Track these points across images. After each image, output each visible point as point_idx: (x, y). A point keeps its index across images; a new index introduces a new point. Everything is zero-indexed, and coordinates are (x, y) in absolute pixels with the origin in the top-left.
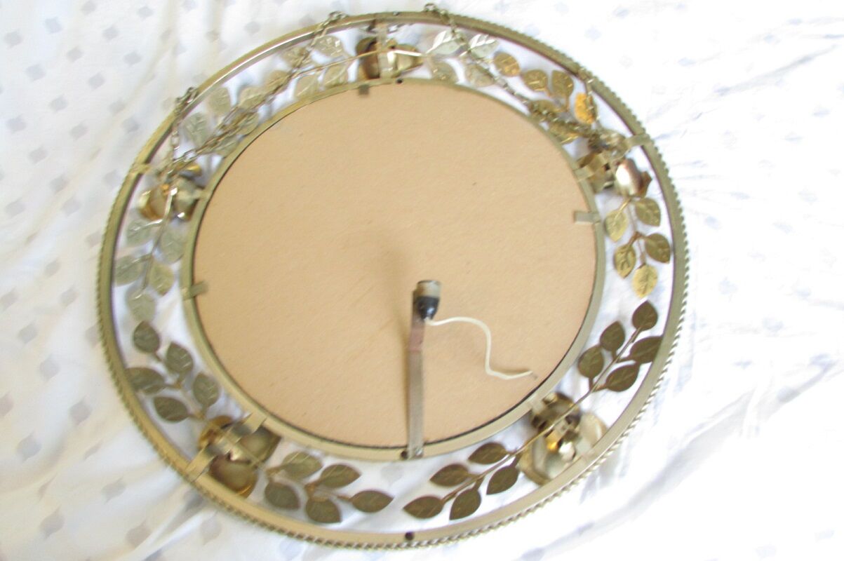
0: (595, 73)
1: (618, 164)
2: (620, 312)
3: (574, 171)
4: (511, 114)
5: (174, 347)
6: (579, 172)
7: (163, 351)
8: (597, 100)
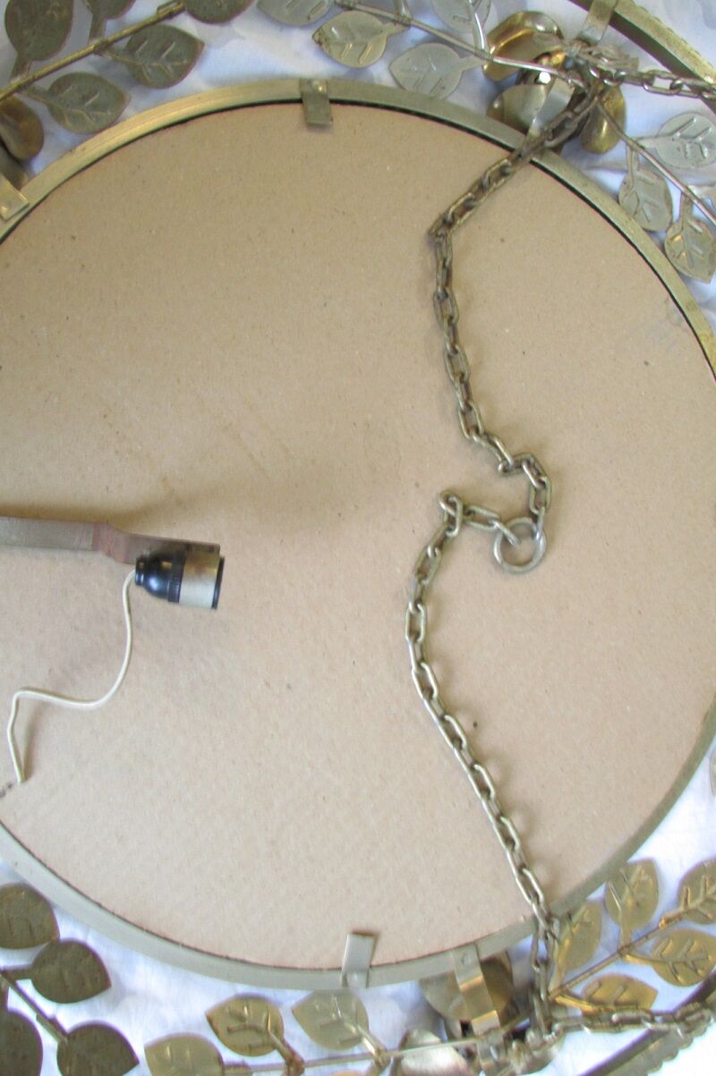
0: (698, 1042)
1: (469, 1055)
2: (133, 993)
3: (474, 944)
4: (632, 828)
5: (192, 50)
6: (471, 958)
7: (186, 24)
8: (632, 1035)
